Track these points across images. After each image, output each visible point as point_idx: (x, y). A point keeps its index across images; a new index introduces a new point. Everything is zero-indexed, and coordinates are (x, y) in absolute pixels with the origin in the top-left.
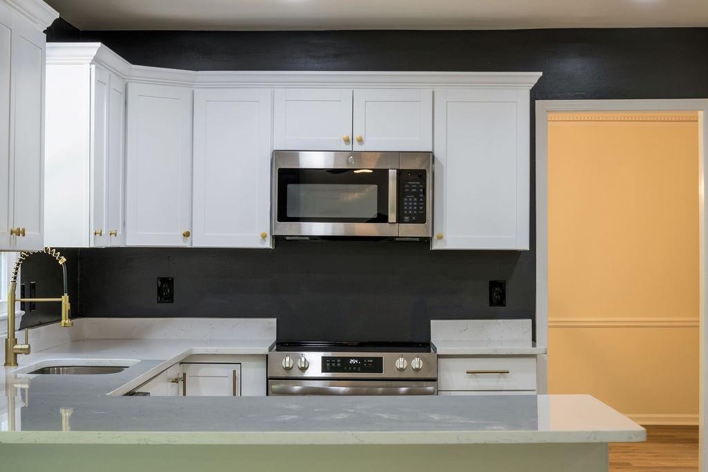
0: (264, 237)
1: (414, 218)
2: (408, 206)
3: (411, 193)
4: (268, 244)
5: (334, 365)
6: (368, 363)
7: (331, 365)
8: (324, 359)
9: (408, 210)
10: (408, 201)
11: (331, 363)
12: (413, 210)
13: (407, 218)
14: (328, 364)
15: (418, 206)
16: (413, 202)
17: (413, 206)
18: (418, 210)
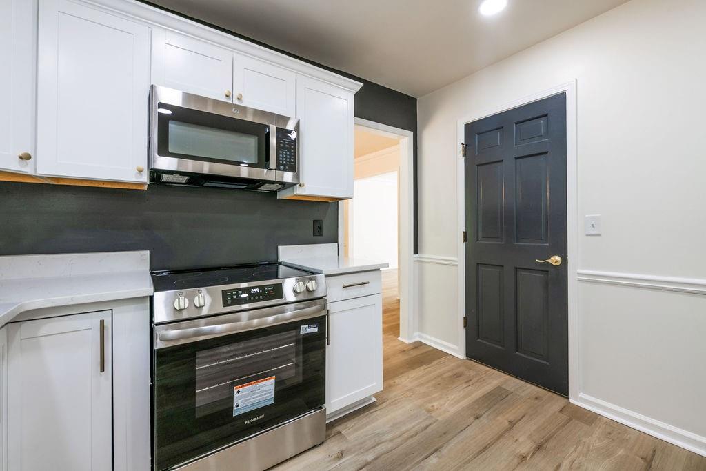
0: (140, 171)
1: (287, 168)
2: (283, 157)
3: (285, 148)
4: (145, 179)
5: (235, 297)
6: (268, 290)
7: (232, 298)
8: (224, 292)
9: (283, 161)
10: (283, 154)
11: (232, 295)
12: (286, 161)
13: (282, 167)
14: (229, 297)
15: (290, 158)
16: (286, 154)
17: (286, 158)
18: (290, 162)
